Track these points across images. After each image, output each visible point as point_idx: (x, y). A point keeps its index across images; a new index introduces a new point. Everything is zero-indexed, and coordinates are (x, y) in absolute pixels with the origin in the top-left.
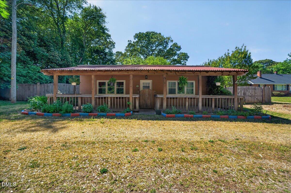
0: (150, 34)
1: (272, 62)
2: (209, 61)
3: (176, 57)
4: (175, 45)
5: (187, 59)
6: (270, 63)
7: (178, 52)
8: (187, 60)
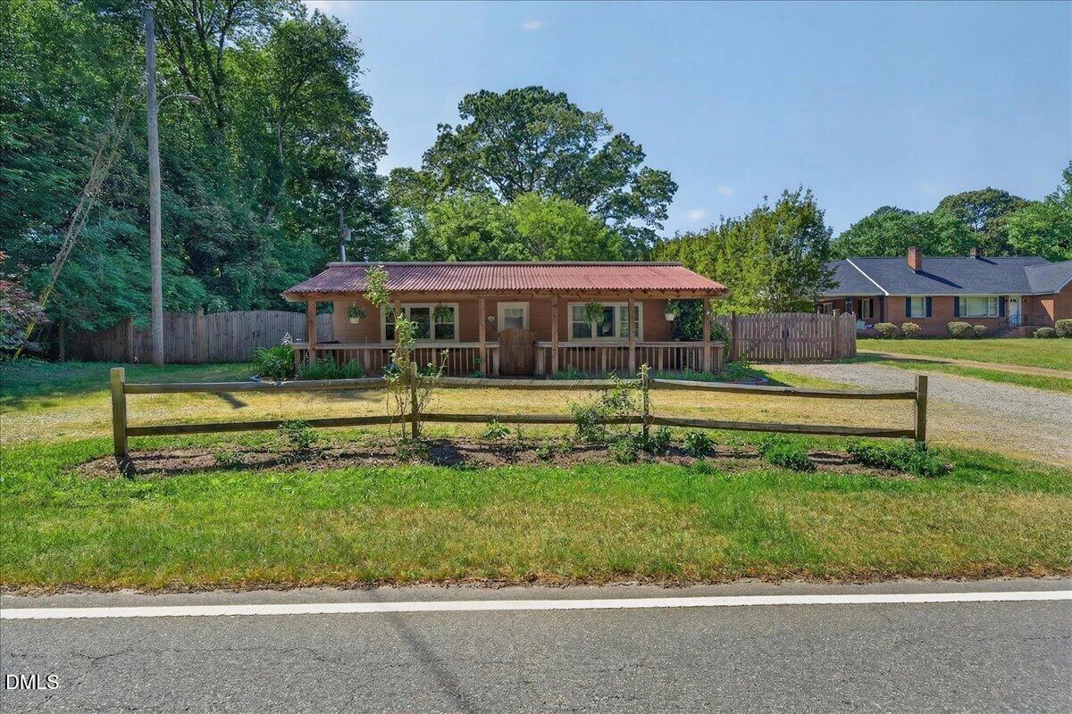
0: (523, 97)
1: (1006, 202)
2: (725, 223)
3: (627, 189)
4: (622, 141)
5: (670, 194)
6: (998, 202)
7: (633, 169)
8: (669, 200)
